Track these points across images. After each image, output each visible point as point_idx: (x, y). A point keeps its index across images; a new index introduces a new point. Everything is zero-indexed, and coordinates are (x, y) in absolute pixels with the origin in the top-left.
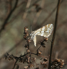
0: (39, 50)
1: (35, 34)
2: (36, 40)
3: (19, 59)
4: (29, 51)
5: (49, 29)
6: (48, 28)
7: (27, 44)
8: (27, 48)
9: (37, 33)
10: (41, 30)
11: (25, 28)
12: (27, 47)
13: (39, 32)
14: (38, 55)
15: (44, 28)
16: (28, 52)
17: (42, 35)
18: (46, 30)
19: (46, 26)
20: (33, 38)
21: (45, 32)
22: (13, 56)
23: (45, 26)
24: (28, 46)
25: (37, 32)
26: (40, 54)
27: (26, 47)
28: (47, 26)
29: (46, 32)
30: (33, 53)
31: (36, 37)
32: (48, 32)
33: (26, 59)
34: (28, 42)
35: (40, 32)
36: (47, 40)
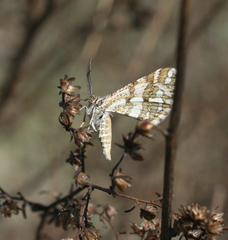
0: (118, 174)
1: (107, 107)
2: (110, 134)
3: (52, 210)
4: (83, 178)
5: (164, 88)
6: (160, 86)
7: (77, 151)
8: (77, 167)
9: (114, 105)
10: (131, 93)
11: (62, 83)
12: (76, 163)
13: (124, 101)
14: (114, 194)
15: (141, 85)
16: (79, 181)
17: (135, 113)
18: (152, 94)
19: (151, 76)
20: (97, 126)
21: (146, 100)
22: (22, 198)
23: (147, 75)
24: (82, 157)
25: (115, 102)
26: (121, 188)
27: (71, 163)
28: (156, 78)
29: (151, 100)
30: (98, 185)
31: (109, 119)
32: (160, 101)
33: (69, 212)
34: (77, 141)
35: (128, 100)
36: (147, 131)
